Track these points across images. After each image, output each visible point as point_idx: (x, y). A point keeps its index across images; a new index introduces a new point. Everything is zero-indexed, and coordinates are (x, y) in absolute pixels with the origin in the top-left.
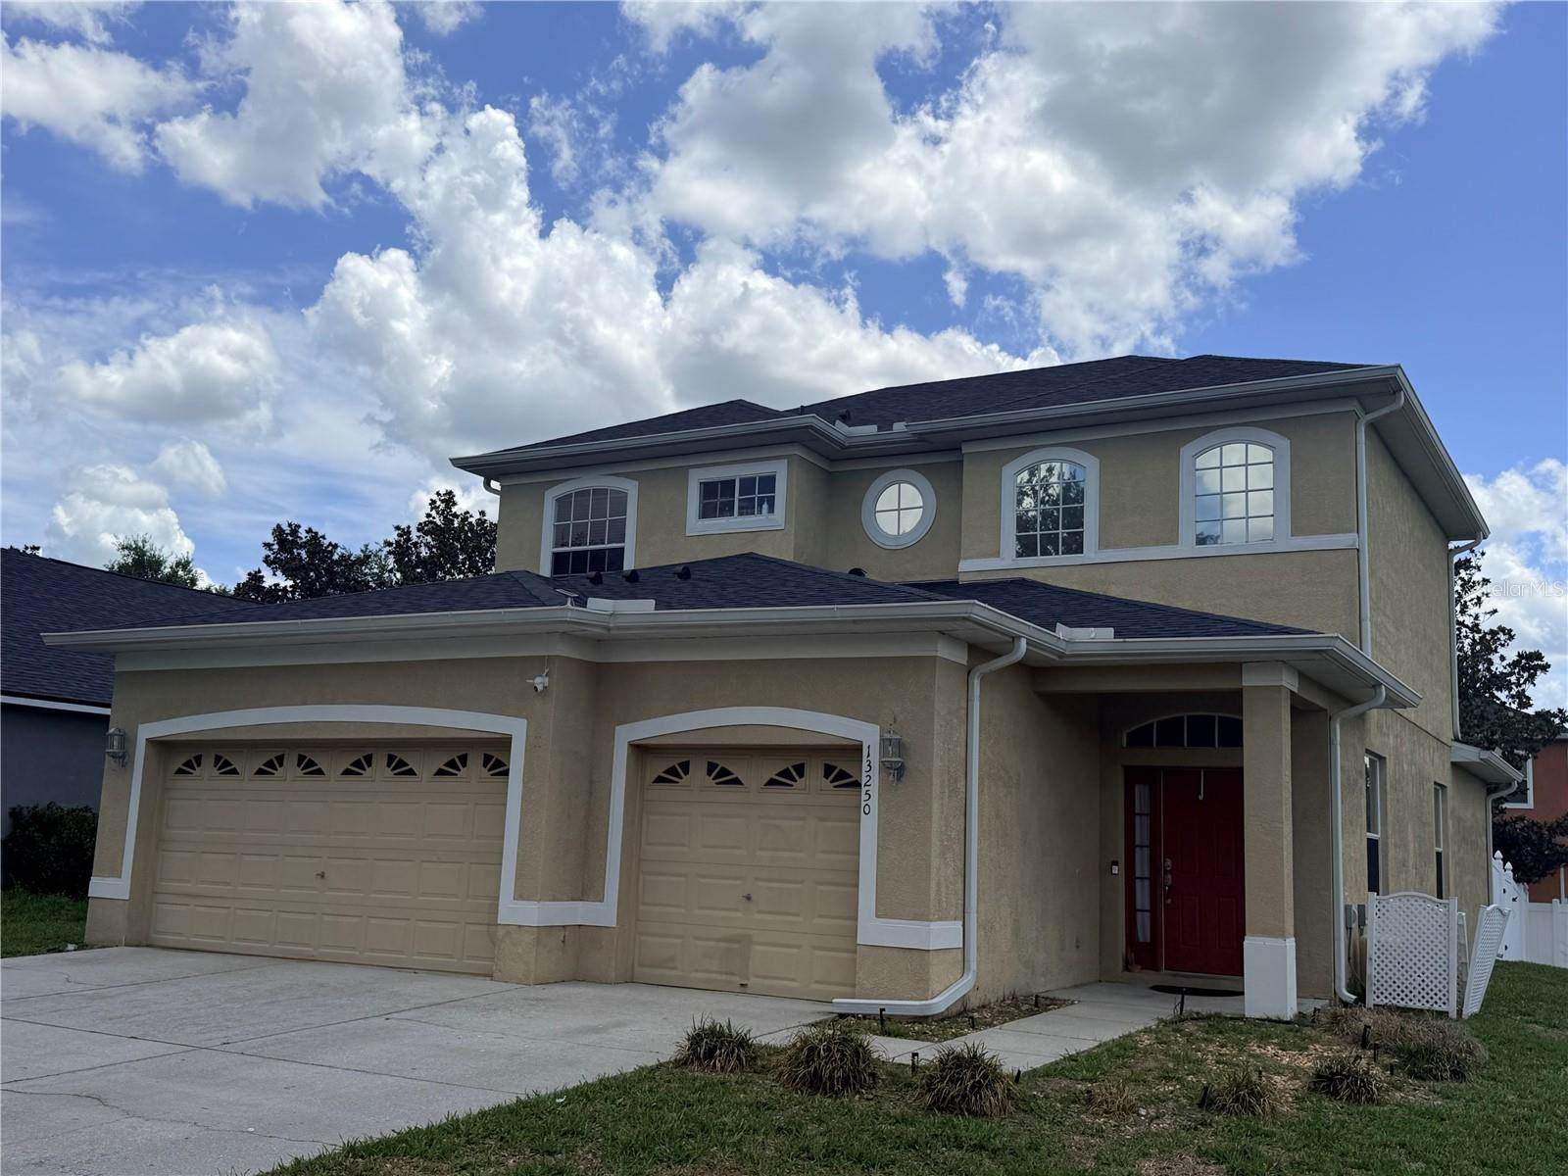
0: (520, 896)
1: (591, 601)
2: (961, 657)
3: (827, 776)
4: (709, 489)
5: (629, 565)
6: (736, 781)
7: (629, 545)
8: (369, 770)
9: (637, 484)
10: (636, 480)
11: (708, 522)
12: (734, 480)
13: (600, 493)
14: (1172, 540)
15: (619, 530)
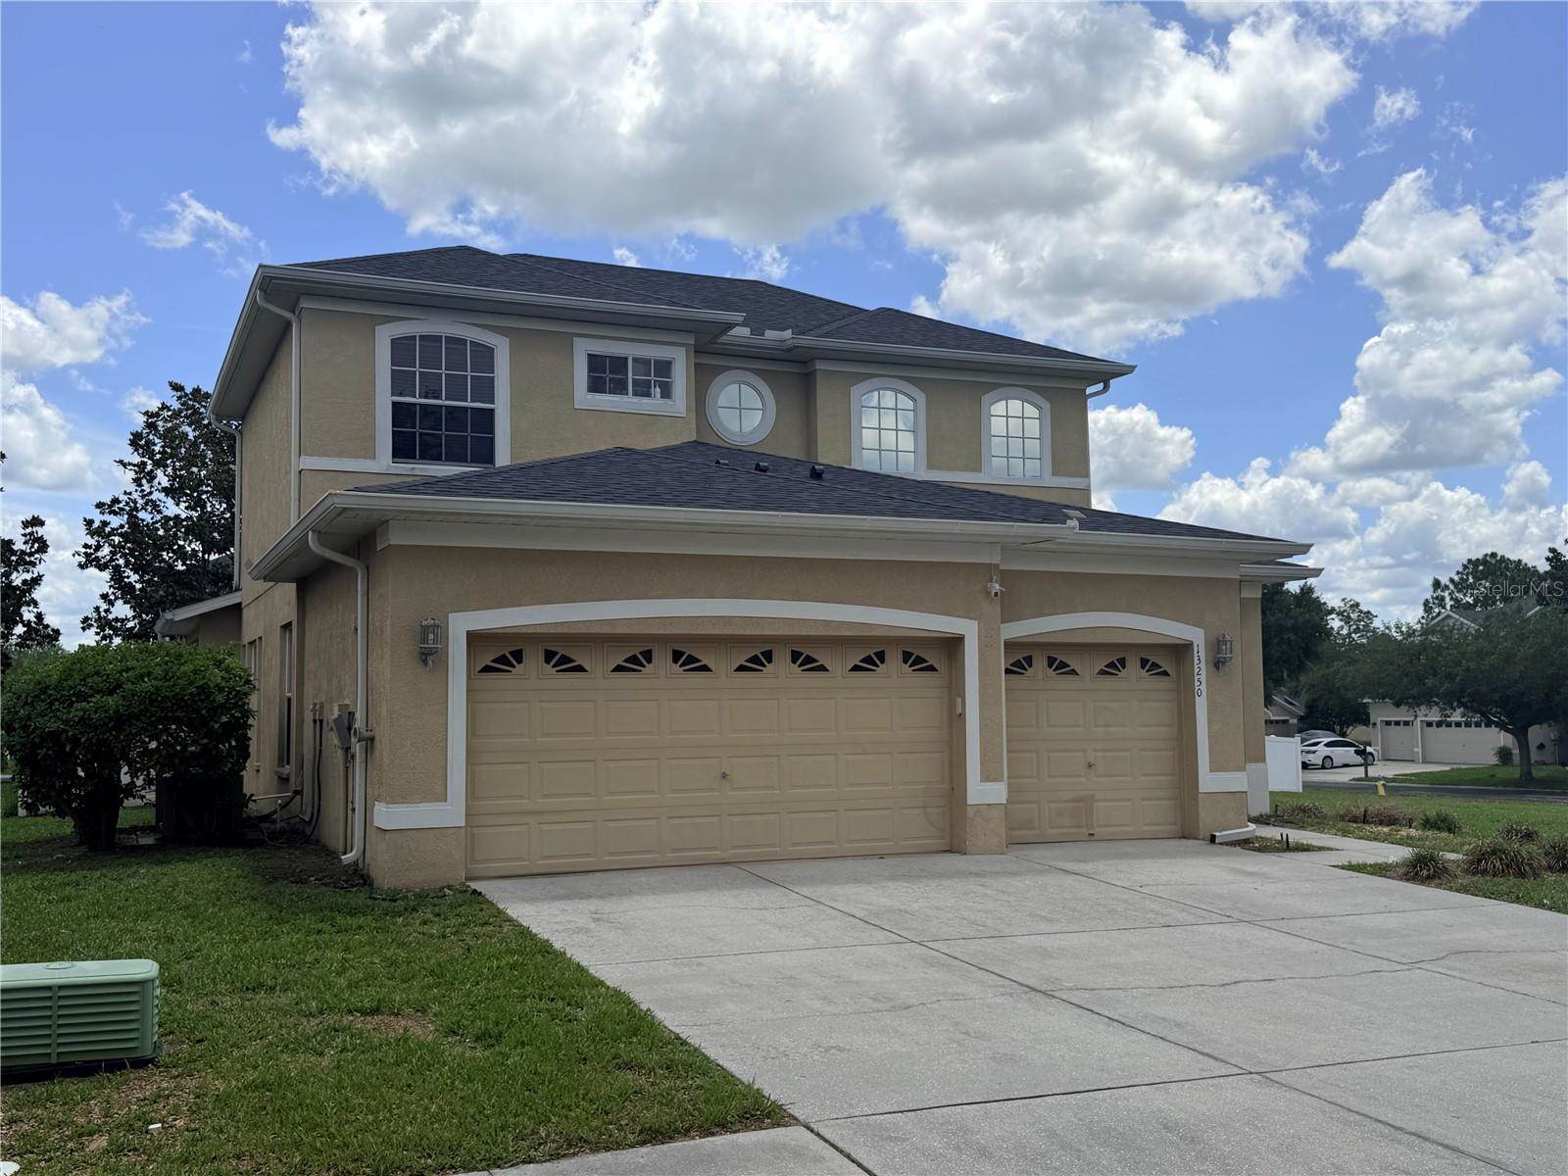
0: (985, 777)
3: (1143, 667)
4: (595, 362)
6: (1073, 672)
7: (502, 408)
8: (769, 666)
9: (508, 340)
10: (506, 336)
11: (598, 396)
12: (627, 358)
13: (455, 342)
14: (977, 469)
15: (486, 389)
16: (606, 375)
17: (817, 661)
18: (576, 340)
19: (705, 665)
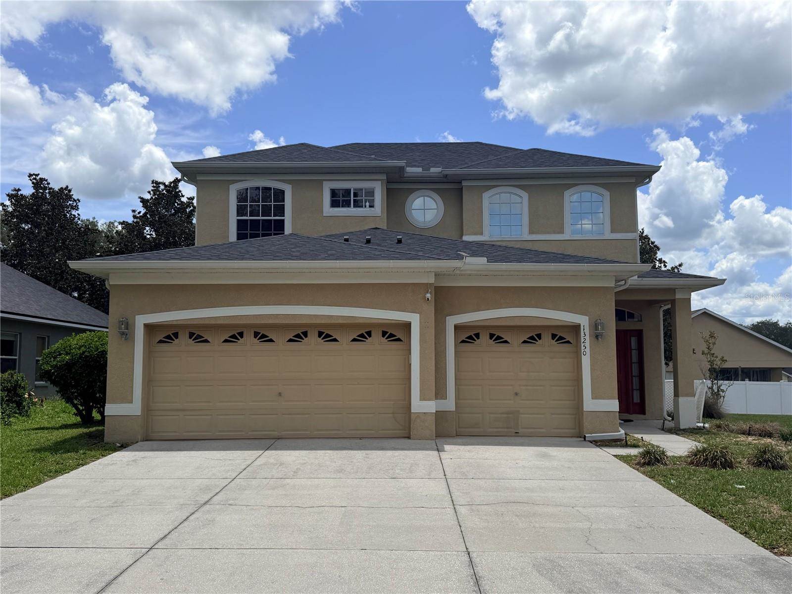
3: (553, 339)
4: (334, 193)
7: (288, 219)
8: (305, 339)
9: (291, 186)
10: (290, 184)
11: (336, 209)
12: (350, 189)
13: (267, 189)
14: (561, 232)
15: (280, 210)
16: (339, 199)
17: (333, 336)
18: (324, 182)
19: (271, 339)
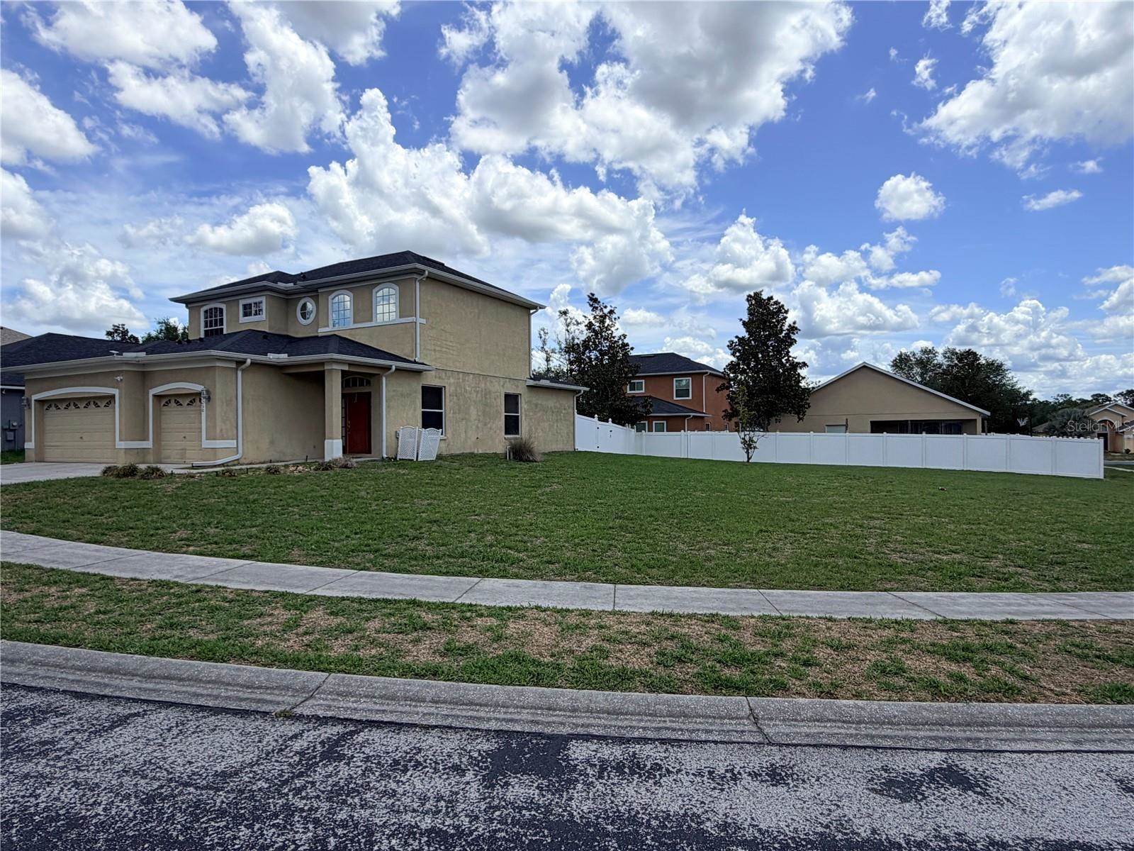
0: (121, 440)
1: (124, 354)
2: (234, 366)
4: (245, 306)
5: (225, 332)
6: (181, 405)
7: (224, 327)
8: (89, 406)
9: (226, 305)
11: (245, 317)
12: (252, 304)
13: (216, 309)
14: (371, 320)
15: (222, 322)
16: (248, 311)
18: (240, 301)
19: (79, 406)
